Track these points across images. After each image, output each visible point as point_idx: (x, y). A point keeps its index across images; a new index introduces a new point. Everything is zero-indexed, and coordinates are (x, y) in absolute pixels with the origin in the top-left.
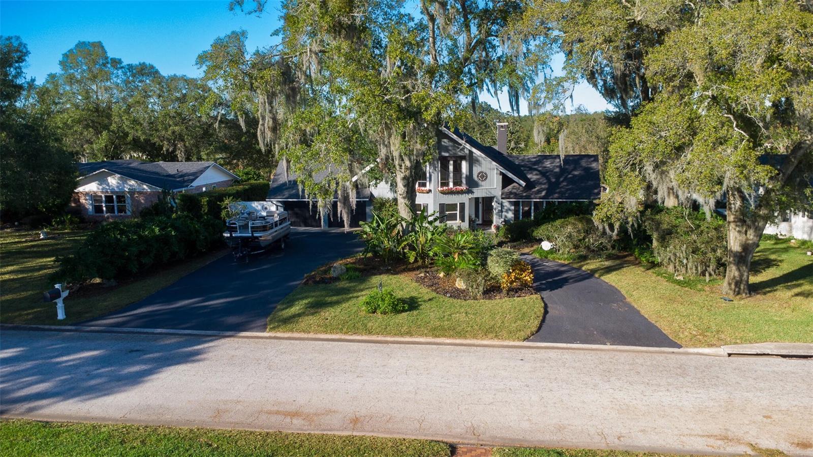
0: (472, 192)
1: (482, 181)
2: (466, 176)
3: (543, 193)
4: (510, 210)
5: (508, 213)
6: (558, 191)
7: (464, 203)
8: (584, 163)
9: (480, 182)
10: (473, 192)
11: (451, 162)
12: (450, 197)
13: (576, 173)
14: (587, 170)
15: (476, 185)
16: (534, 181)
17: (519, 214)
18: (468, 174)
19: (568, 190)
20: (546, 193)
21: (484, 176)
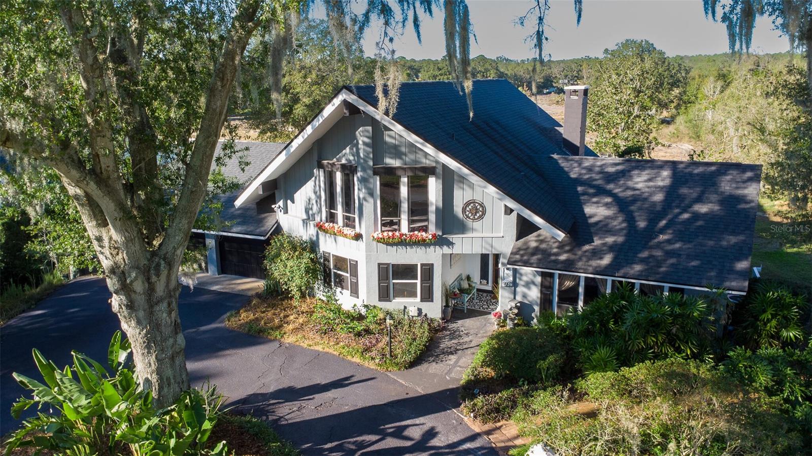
0: (450, 244)
1: (474, 219)
2: (437, 209)
3: (607, 260)
4: (533, 283)
5: (529, 288)
6: (645, 254)
7: (432, 265)
8: (726, 185)
9: (469, 223)
10: (452, 244)
11: (404, 180)
12: (401, 250)
13: (703, 209)
14: (732, 202)
15: (461, 228)
16: (597, 223)
17: (552, 293)
18: (440, 204)
19: (669, 254)
20: (615, 259)
21: (477, 211)
